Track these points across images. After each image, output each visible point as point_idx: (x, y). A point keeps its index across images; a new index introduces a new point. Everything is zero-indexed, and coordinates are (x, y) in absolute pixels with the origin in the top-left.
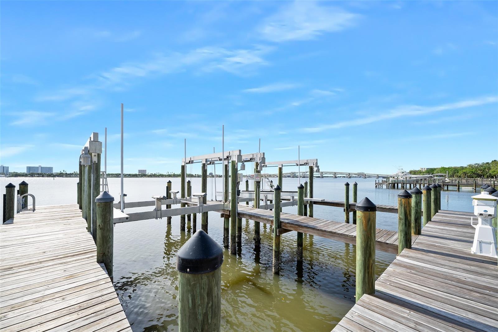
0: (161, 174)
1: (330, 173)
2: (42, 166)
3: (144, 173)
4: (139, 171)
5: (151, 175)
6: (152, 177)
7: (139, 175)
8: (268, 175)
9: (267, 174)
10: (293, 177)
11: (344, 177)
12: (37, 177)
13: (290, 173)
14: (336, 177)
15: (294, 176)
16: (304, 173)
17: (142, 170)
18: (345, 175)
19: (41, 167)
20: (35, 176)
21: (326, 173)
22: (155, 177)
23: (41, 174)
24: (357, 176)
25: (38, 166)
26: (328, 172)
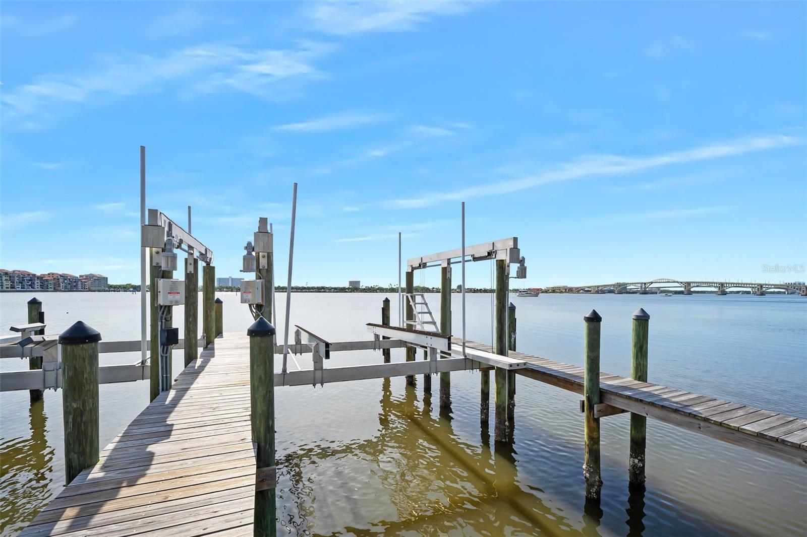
0: (379, 288)
1: (709, 284)
2: (233, 277)
3: (357, 286)
4: (351, 283)
5: (365, 289)
6: (366, 292)
7: (348, 289)
8: (566, 289)
9: (564, 287)
10: (620, 293)
11: (748, 293)
12: (226, 291)
13: (614, 285)
14: (724, 293)
15: (623, 291)
16: (645, 284)
17: (353, 282)
18: (750, 290)
19: (232, 279)
20: (224, 291)
21: (699, 284)
22: (371, 292)
23: (230, 288)
24: (783, 290)
25: (228, 277)
26: (703, 283)
